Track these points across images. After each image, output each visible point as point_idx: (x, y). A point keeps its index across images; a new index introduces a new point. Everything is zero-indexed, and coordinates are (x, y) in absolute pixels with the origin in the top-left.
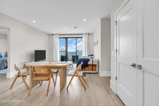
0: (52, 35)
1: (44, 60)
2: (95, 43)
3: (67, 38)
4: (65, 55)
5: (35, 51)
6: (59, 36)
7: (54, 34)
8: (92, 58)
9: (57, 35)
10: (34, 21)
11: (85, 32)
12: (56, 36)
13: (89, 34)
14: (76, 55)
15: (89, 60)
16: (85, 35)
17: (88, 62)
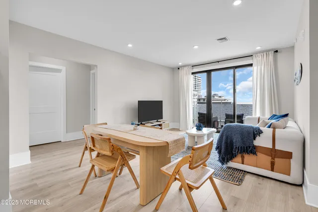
0: (179, 69)
1: (159, 120)
2: (296, 74)
3: (209, 72)
6: (192, 69)
7: (181, 67)
8: (274, 128)
9: (187, 67)
10: (130, 45)
11: (258, 48)
12: (185, 68)
13: (277, 51)
14: (233, 114)
15: (260, 133)
16: (261, 57)
17: (255, 139)
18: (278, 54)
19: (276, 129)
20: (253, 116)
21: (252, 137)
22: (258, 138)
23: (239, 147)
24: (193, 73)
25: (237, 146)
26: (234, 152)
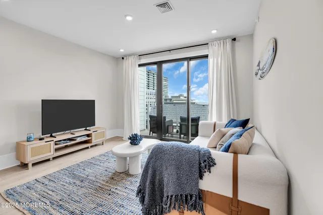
0: (123, 58)
1: (87, 128)
2: (259, 65)
3: (159, 64)
4: (156, 115)
5: (44, 102)
6: (140, 59)
7: (126, 56)
9: (133, 56)
11: (214, 32)
12: (131, 59)
13: (234, 39)
14: (186, 116)
15: (210, 166)
16: (217, 46)
17: (201, 177)
18: (236, 43)
19: (240, 156)
20: (209, 121)
21: (197, 175)
22: (206, 175)
23: (172, 196)
24: (140, 65)
25: (170, 194)
26: (164, 206)
